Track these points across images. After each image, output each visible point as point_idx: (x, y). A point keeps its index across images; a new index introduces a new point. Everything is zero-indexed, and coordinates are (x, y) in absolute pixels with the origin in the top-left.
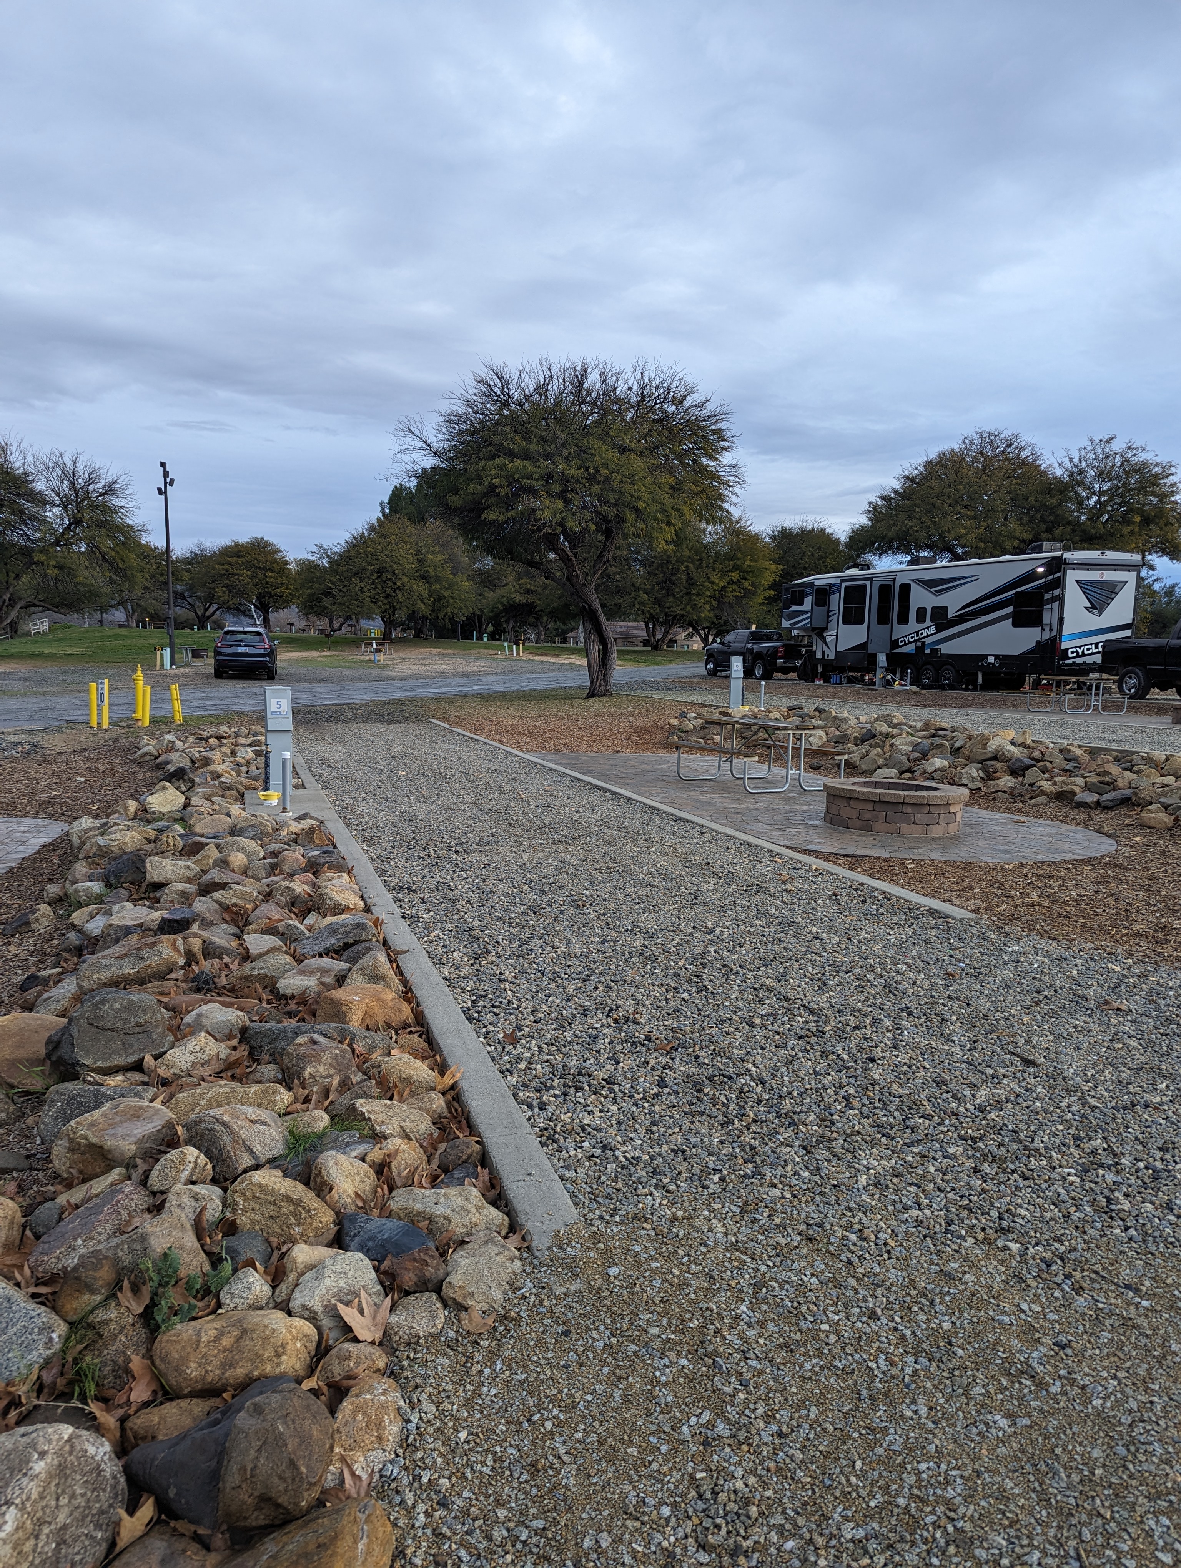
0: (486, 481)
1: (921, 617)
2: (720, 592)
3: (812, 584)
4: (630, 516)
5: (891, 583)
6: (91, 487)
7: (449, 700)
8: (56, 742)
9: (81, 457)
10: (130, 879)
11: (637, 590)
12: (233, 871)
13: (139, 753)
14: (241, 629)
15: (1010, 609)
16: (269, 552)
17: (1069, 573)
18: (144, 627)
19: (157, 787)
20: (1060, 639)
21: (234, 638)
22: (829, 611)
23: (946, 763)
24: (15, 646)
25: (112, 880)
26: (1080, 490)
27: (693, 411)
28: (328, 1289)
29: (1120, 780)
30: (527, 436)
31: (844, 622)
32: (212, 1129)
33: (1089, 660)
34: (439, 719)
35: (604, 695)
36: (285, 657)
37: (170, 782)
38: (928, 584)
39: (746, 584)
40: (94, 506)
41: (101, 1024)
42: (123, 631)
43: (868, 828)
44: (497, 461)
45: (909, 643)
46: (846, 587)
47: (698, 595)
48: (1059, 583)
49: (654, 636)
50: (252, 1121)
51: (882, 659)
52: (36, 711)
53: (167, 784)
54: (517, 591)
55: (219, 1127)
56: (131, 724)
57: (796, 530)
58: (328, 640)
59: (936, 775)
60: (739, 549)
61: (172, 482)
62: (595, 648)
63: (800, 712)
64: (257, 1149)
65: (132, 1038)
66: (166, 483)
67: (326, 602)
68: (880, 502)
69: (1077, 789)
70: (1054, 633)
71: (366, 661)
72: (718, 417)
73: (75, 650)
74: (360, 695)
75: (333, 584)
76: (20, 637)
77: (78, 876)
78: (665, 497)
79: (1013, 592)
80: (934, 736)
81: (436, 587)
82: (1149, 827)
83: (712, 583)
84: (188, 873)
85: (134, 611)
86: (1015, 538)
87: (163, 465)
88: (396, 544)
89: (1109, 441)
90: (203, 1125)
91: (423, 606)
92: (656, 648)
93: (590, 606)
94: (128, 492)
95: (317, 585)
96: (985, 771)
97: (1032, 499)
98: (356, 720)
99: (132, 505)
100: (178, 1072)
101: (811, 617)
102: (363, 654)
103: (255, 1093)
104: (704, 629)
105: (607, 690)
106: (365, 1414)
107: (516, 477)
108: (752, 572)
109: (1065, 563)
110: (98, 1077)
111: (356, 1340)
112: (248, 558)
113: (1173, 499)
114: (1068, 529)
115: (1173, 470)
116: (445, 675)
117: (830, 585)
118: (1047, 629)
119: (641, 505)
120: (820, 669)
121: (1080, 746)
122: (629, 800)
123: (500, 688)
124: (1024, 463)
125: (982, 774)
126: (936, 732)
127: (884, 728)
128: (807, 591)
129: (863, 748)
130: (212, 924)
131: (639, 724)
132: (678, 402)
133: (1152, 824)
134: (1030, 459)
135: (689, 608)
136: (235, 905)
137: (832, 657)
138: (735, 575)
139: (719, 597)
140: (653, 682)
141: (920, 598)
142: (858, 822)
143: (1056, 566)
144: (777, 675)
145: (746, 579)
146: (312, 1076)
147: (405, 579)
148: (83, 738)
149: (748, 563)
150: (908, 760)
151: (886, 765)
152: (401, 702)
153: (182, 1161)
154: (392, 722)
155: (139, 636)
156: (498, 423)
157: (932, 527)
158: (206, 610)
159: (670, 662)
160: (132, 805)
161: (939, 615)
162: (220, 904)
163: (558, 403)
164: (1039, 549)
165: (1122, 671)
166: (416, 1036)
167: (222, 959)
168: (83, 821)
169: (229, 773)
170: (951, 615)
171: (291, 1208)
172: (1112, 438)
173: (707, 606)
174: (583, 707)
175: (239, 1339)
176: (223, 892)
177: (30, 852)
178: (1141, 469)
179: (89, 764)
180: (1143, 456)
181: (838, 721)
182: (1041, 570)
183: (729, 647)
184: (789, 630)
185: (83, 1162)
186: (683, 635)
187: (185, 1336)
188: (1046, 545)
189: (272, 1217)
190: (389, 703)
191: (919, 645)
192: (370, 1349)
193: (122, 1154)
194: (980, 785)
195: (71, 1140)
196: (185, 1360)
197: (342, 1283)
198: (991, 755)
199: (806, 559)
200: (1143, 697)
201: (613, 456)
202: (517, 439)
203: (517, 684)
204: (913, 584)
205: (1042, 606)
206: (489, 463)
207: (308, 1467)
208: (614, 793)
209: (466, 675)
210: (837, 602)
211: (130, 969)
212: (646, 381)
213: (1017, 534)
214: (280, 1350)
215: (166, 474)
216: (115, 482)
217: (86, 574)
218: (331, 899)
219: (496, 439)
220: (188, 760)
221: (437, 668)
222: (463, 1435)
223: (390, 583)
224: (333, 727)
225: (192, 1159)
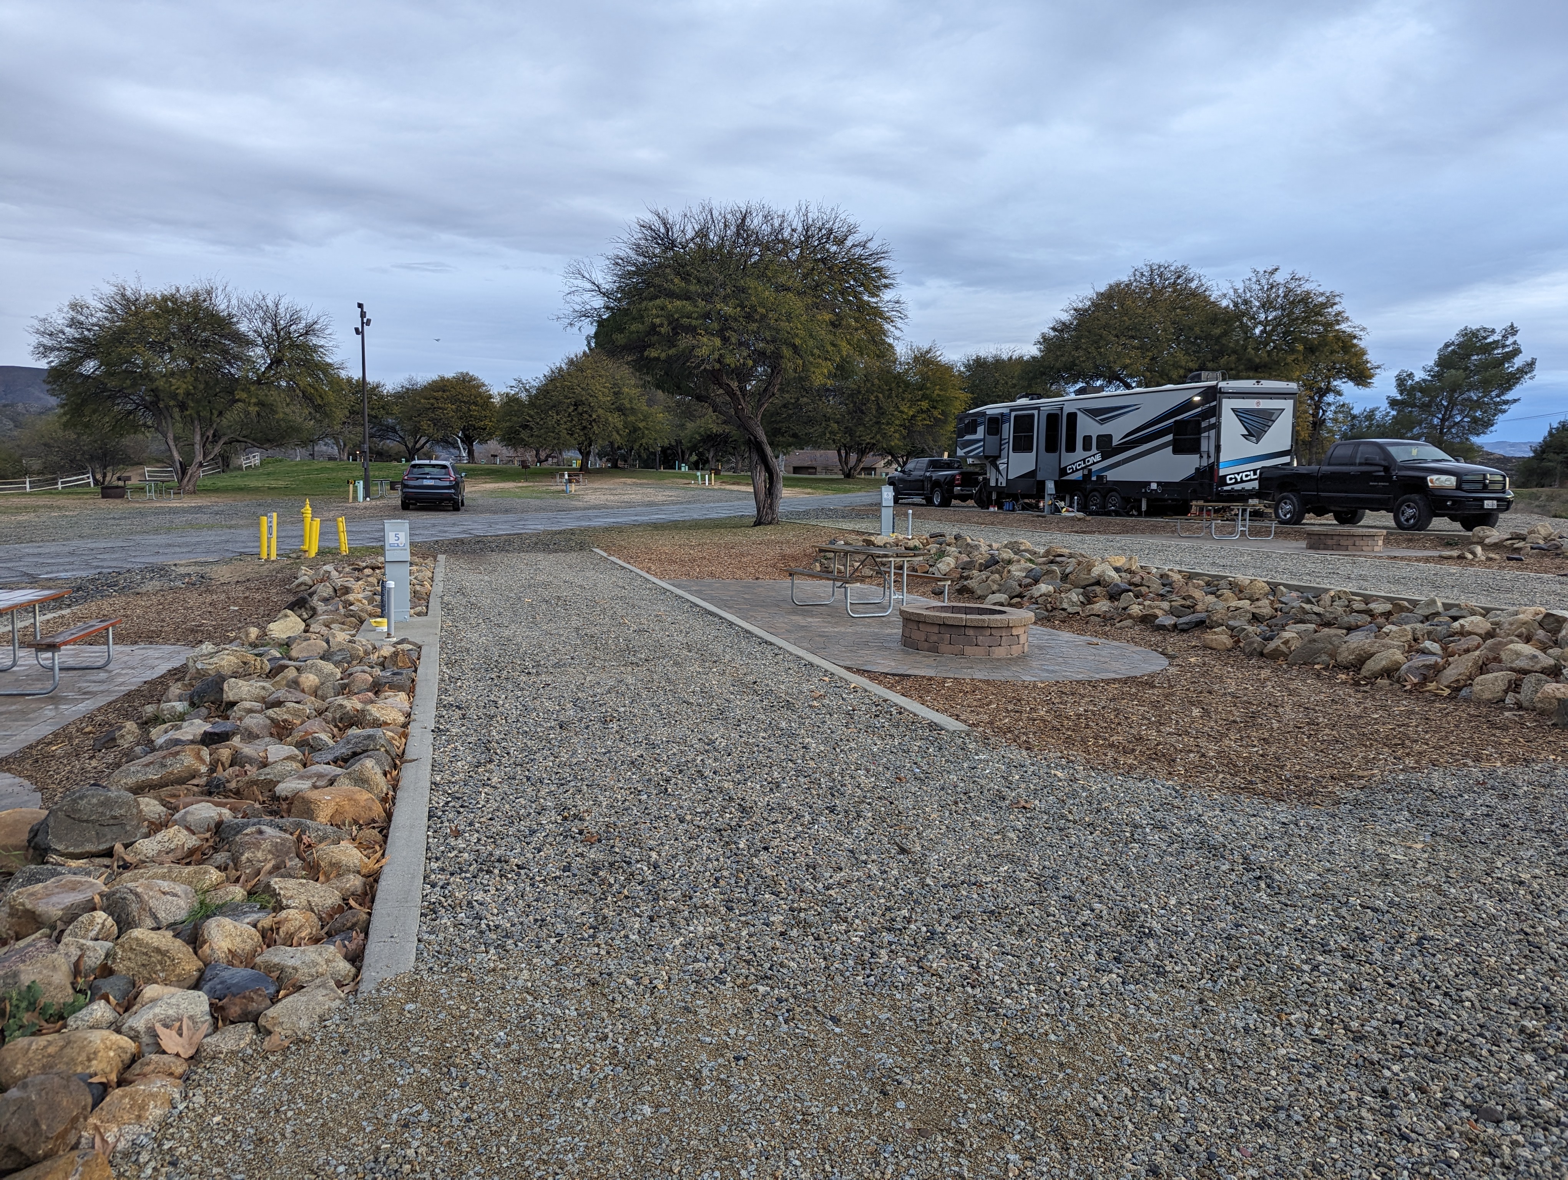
0: (648, 321)
1: (1087, 447)
2: (909, 421)
3: (983, 414)
4: (786, 352)
5: (1059, 412)
6: (293, 327)
7: (620, 529)
8: (223, 573)
9: (283, 300)
10: (212, 698)
11: (828, 419)
12: (303, 691)
13: (297, 582)
14: (427, 462)
15: (1170, 437)
16: (474, 386)
17: (1225, 401)
18: (354, 460)
19: (280, 615)
20: (1218, 465)
21: (421, 471)
22: (1001, 440)
23: (1051, 588)
24: (225, 480)
25: (196, 700)
26: (1245, 320)
27: (858, 251)
28: (155, 1015)
29: (1200, 604)
30: (686, 277)
31: (1014, 450)
32: (125, 898)
33: (1248, 486)
34: (602, 548)
35: (770, 523)
36: (471, 490)
37: (292, 610)
38: (1093, 413)
39: (936, 413)
40: (294, 346)
41: (77, 816)
42: (331, 464)
43: (934, 649)
44: (658, 302)
45: (1077, 470)
46: (1016, 417)
47: (888, 424)
48: (1215, 412)
49: (847, 464)
50: (164, 893)
51: (1050, 486)
52: (216, 544)
53: (289, 612)
54: (714, 422)
55: (131, 897)
56: (298, 557)
57: (990, 359)
58: (525, 472)
59: (1040, 600)
60: (928, 379)
61: (368, 322)
62: (761, 477)
63: (941, 539)
64: (161, 915)
65: (106, 829)
66: (363, 323)
67: (524, 435)
68: (1052, 334)
69: (1158, 612)
70: (1212, 460)
71: (559, 492)
72: (878, 255)
73: (281, 483)
74: (536, 525)
75: (531, 417)
76: (232, 471)
77: (170, 697)
78: (822, 333)
79: (1173, 420)
80: (1052, 562)
81: (631, 418)
82: (1211, 648)
83: (902, 412)
84: (263, 693)
85: (345, 445)
86: (1181, 367)
87: (360, 306)
88: (593, 377)
89: (1272, 273)
90: (118, 895)
91: (618, 438)
92: (848, 476)
93: (756, 438)
94: (327, 332)
95: (515, 419)
96: (1085, 594)
97: (1197, 330)
98: (520, 550)
99: (331, 344)
100: (144, 858)
101: (984, 446)
102: (558, 485)
103: (189, 873)
104: (902, 457)
105: (773, 519)
106: (132, 1099)
107: (676, 316)
108: (942, 401)
109: (1221, 392)
110: (60, 859)
111: (164, 1052)
112: (453, 392)
113: (1337, 327)
114: (1233, 358)
115: (1337, 299)
116: (630, 505)
117: (1002, 414)
118: (1205, 456)
119: (797, 342)
120: (994, 497)
121: (1180, 572)
122: (731, 624)
123: (677, 517)
124: (1194, 294)
125: (1081, 598)
126: (1053, 558)
127: (1007, 554)
128: (979, 420)
129: (984, 575)
130: (257, 737)
131: (788, 551)
132: (840, 242)
133: (1214, 645)
134: (1201, 290)
135: (878, 437)
136: (285, 721)
137: (1004, 485)
138: (925, 405)
139: (909, 427)
140: (831, 510)
141: (1087, 427)
142: (926, 645)
143: (1212, 394)
144: (954, 502)
145: (935, 408)
146: (249, 860)
147: (600, 411)
148: (249, 569)
149: (936, 392)
150: (1020, 585)
151: (999, 591)
152: (572, 532)
153: (92, 922)
154: (556, 551)
155: (345, 469)
156: (661, 266)
157: (1098, 357)
158: (416, 443)
159: (860, 490)
160: (254, 632)
161: (1104, 442)
162: (272, 720)
163: (721, 246)
164: (1198, 379)
165: (1278, 496)
166: (377, 830)
167: (243, 767)
168: (204, 646)
169: (360, 601)
170: (1115, 443)
171: (159, 958)
172: (1276, 270)
173: (897, 435)
174: (746, 535)
175: (63, 1048)
176: (276, 709)
177: (155, 676)
178: (1305, 299)
179: (247, 594)
180: (1307, 287)
181: (969, 549)
182: (1197, 399)
183: (910, 475)
184: (964, 459)
185: (19, 924)
186: (882, 463)
187: (19, 1046)
188: (1204, 374)
189: (143, 965)
190: (560, 532)
191: (1086, 472)
192: (173, 1059)
193: (50, 918)
194: (1079, 609)
195: (12, 907)
196: (14, 1063)
197: (171, 1012)
198: (1093, 580)
199: (1000, 387)
200: (1298, 522)
201: (768, 294)
202: (676, 281)
203: (695, 514)
204: (1079, 413)
205: (1200, 434)
206: (651, 304)
207: (48, 1126)
208: (721, 618)
209: (651, 504)
210: (1008, 430)
211: (153, 775)
212: (810, 222)
213: (1183, 363)
214: (92, 1056)
215: (363, 315)
216: (315, 323)
217: (287, 410)
218: (370, 715)
219: (657, 281)
220: (331, 589)
221: (626, 498)
222: (216, 1119)
223: (586, 416)
224: (495, 557)
225: (100, 921)
